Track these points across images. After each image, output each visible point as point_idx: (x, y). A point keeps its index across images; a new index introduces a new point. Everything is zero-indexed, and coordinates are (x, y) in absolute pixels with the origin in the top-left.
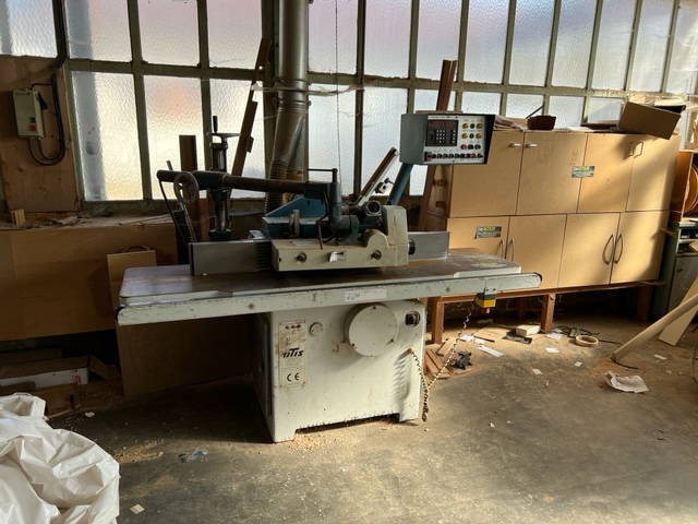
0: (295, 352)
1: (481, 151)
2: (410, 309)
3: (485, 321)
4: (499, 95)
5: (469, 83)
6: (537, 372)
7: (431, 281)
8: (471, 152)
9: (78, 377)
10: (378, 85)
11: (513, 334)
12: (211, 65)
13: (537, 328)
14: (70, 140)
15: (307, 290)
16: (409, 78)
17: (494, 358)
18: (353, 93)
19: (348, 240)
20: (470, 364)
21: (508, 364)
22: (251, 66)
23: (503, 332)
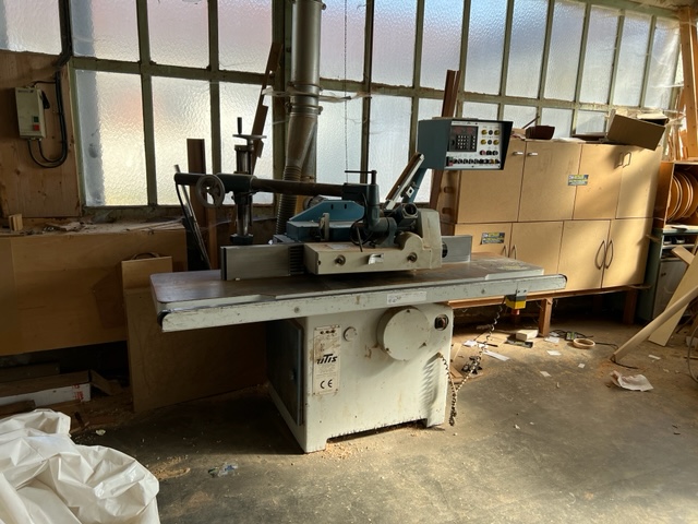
0: (329, 358)
1: (498, 157)
2: (439, 313)
3: (483, 327)
4: (497, 106)
5: (469, 93)
6: (545, 374)
7: (467, 283)
8: (489, 157)
9: (81, 394)
10: (384, 93)
11: (513, 338)
12: (221, 68)
13: (535, 332)
14: (73, 142)
15: (351, 293)
16: (413, 87)
17: (502, 362)
18: (361, 100)
19: (385, 243)
20: (480, 369)
21: (517, 367)
22: (262, 70)
23: (504, 337)
